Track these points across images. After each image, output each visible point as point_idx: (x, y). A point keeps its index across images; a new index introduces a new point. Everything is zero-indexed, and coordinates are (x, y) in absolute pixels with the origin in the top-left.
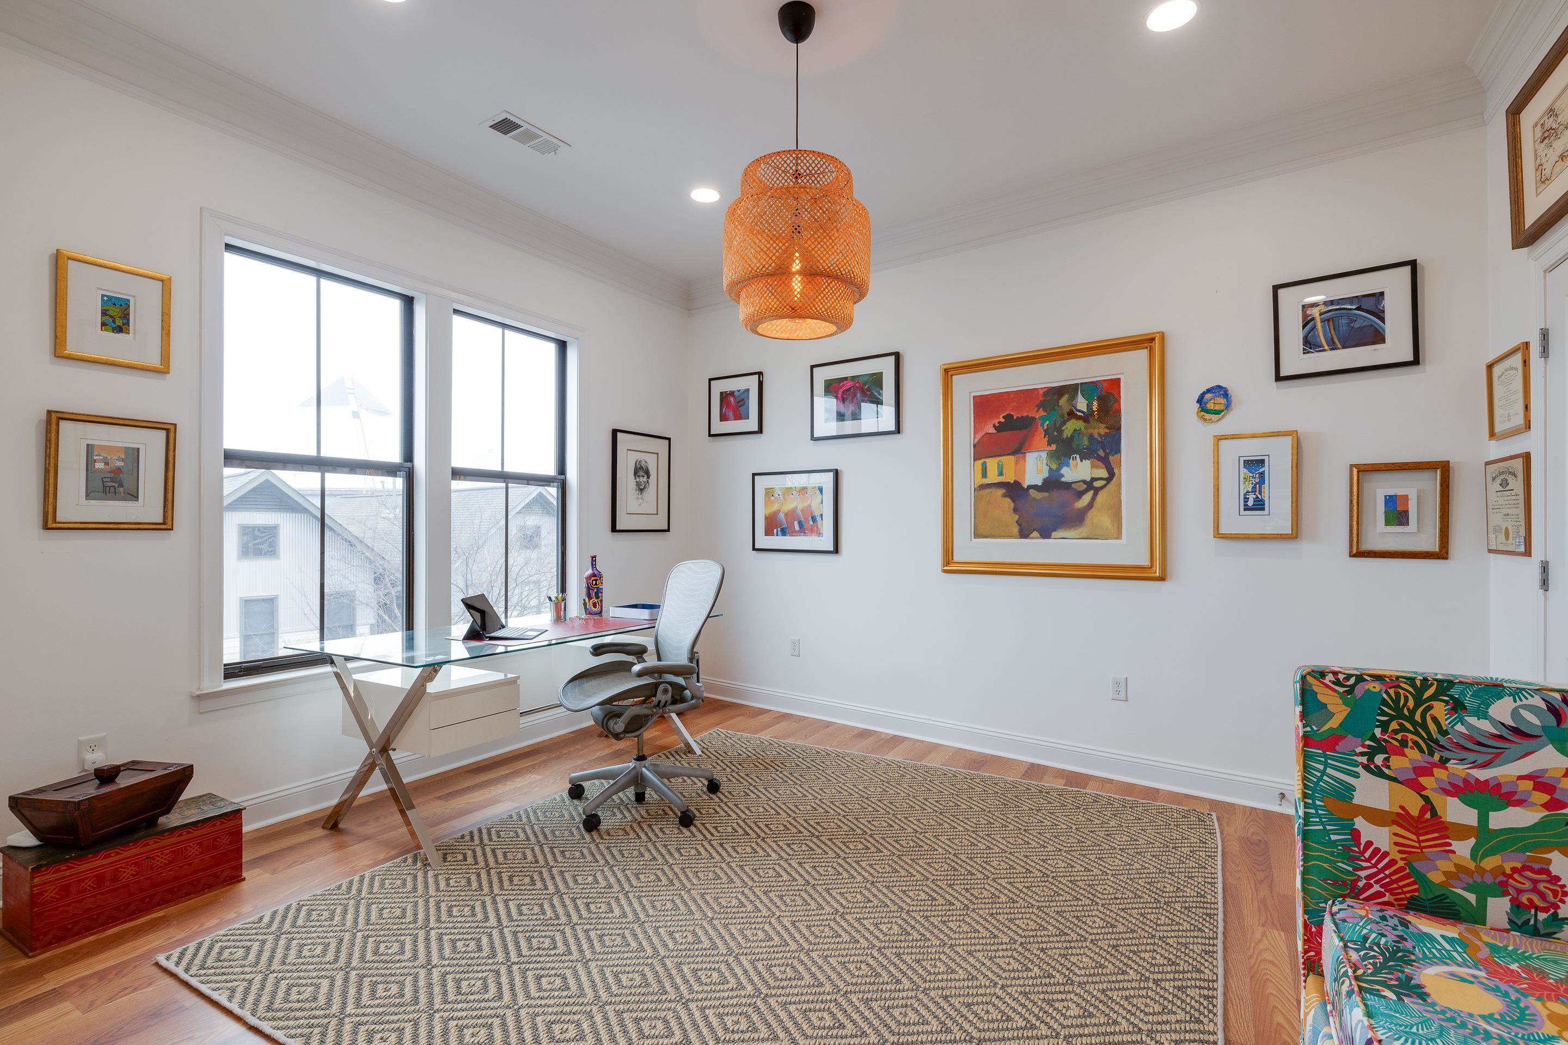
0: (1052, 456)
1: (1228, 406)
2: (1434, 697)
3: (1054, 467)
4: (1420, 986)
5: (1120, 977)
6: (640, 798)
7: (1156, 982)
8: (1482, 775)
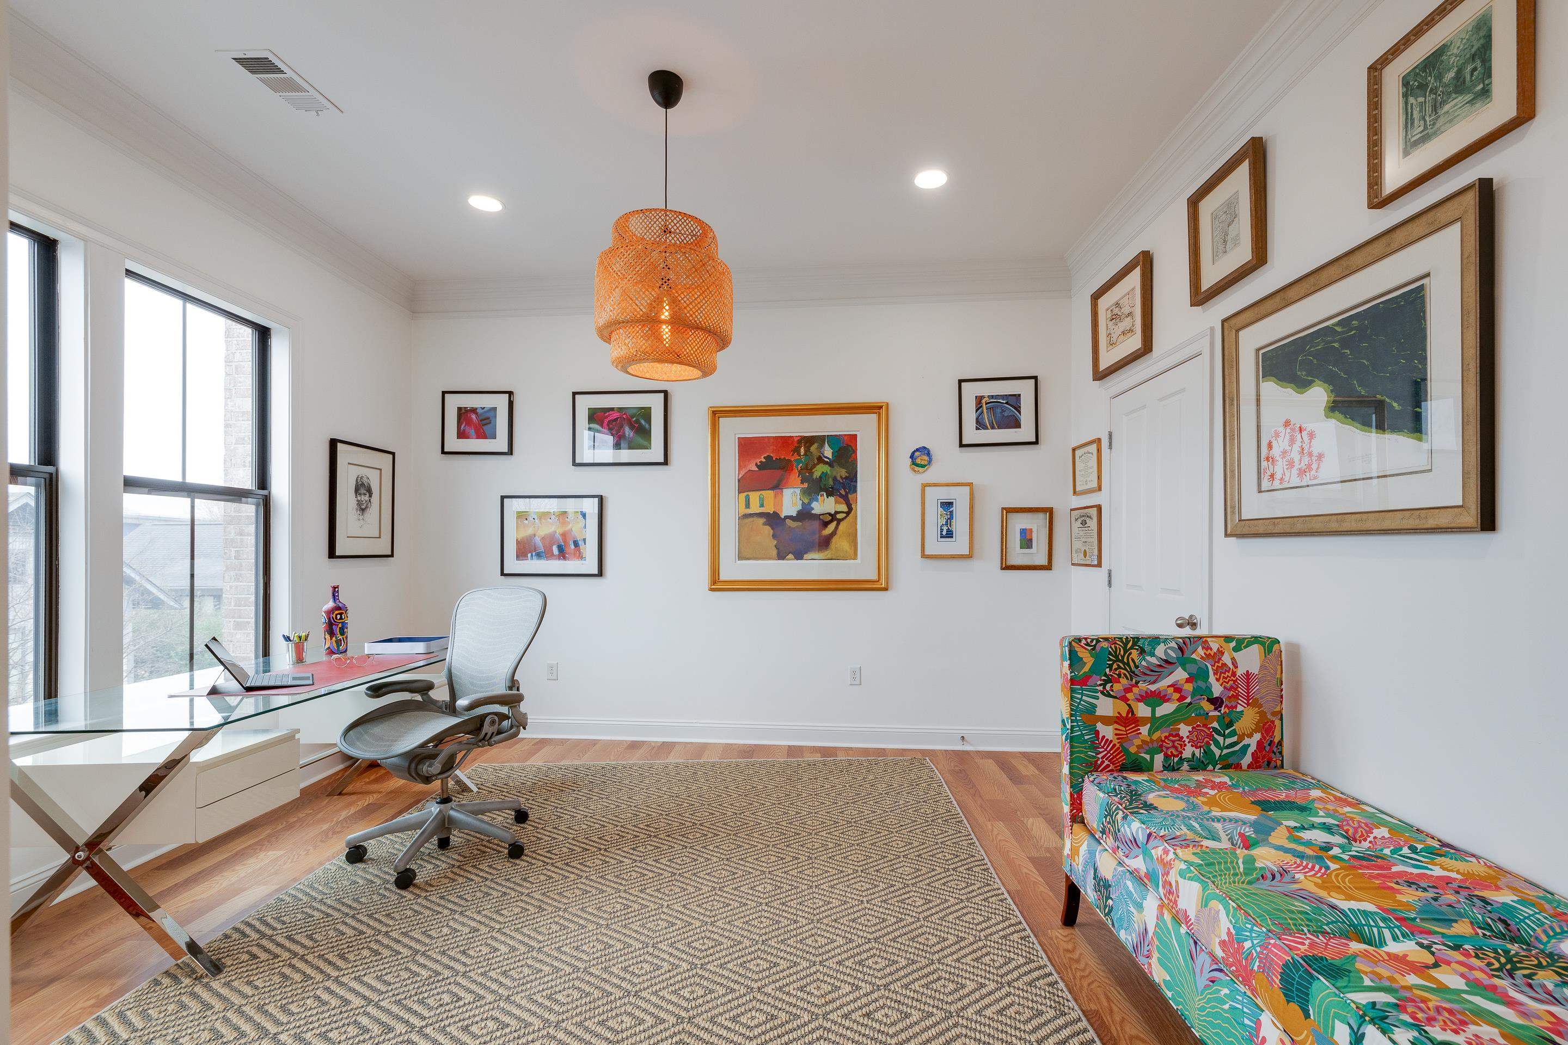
0: (805, 492)
1: (930, 462)
2: (1131, 648)
3: (806, 501)
4: (1151, 805)
5: (933, 873)
6: (444, 844)
7: (953, 869)
8: (1153, 688)
